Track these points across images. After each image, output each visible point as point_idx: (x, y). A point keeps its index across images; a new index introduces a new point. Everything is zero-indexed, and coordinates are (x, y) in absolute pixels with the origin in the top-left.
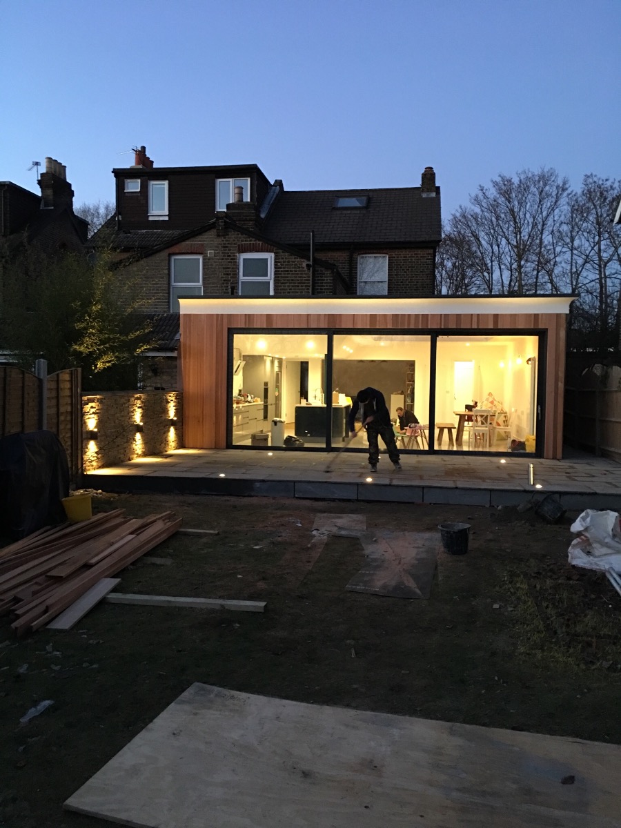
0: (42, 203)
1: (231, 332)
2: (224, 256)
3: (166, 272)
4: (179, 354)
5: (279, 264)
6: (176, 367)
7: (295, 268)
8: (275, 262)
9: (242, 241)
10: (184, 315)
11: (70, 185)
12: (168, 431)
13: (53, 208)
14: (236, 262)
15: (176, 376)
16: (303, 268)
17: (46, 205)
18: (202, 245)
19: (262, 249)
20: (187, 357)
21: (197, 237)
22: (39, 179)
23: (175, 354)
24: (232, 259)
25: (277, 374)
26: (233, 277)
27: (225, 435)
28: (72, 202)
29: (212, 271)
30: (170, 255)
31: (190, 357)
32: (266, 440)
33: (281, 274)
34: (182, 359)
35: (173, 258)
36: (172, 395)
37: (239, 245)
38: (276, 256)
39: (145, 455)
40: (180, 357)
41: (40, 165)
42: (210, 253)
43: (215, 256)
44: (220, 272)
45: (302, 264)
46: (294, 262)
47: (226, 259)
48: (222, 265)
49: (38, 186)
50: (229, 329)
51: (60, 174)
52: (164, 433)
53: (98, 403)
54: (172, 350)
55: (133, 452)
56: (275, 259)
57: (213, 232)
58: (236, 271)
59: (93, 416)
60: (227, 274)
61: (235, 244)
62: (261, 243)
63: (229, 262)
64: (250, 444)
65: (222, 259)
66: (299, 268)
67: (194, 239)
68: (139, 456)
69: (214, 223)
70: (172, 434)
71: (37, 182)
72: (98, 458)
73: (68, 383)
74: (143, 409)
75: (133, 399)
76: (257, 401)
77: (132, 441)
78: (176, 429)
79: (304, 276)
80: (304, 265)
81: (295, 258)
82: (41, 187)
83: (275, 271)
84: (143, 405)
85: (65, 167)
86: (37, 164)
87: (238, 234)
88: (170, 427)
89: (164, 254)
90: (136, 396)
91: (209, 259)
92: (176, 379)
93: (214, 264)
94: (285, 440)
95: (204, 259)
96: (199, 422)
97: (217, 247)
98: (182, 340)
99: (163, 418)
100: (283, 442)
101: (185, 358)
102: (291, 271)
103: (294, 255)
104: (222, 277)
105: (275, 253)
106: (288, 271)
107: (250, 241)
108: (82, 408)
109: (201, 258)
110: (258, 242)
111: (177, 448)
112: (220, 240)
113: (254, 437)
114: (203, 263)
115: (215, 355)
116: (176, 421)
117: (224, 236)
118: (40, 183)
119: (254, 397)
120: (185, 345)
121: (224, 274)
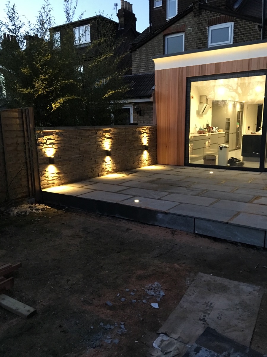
0: (119, 26)
1: (189, 80)
2: (198, 30)
3: (162, 48)
4: (154, 99)
5: (237, 30)
6: (152, 109)
7: (249, 30)
8: (234, 28)
9: (211, 17)
10: (157, 71)
11: (134, 15)
12: (142, 153)
13: (124, 28)
14: (206, 33)
15: (152, 115)
16: (256, 30)
17: (121, 27)
18: (185, 25)
19: (225, 20)
20: (159, 101)
21: (181, 20)
22: (118, 13)
23: (151, 100)
24: (203, 32)
25: (239, 113)
26: (204, 45)
27: (183, 157)
28: (135, 24)
29: (190, 43)
30: (165, 36)
31: (161, 102)
32: (214, 160)
33: (238, 37)
34: (156, 104)
35: (167, 37)
36: (145, 128)
37: (209, 20)
38: (235, 24)
39: (115, 171)
40: (155, 102)
41: (118, 5)
42: (188, 29)
43: (192, 32)
44: (195, 42)
45: (255, 27)
46: (249, 26)
47: (200, 32)
48: (197, 37)
49: (117, 17)
50: (187, 78)
51: (129, 9)
52: (138, 155)
53: (56, 136)
54: (149, 97)
55: (103, 170)
56: (234, 26)
57: (192, 14)
58: (206, 40)
59: (51, 146)
60: (200, 43)
61: (206, 20)
62: (224, 15)
63: (201, 34)
64: (203, 163)
65: (197, 33)
66: (253, 30)
67: (179, 22)
68: (109, 172)
69: (192, 7)
70: (145, 155)
71: (116, 15)
72: (59, 177)
73: (18, 120)
74: (112, 139)
75: (101, 132)
76: (220, 131)
77: (102, 162)
78: (149, 152)
79: (256, 36)
80: (256, 27)
81: (249, 23)
82: (118, 18)
83: (234, 36)
84: (113, 136)
85: (132, 5)
86: (116, 5)
87: (209, 12)
88: (143, 151)
89: (160, 36)
90: (105, 130)
91: (188, 35)
92: (152, 117)
93: (192, 37)
94: (229, 161)
95: (185, 35)
96: (167, 147)
97: (194, 25)
98: (156, 89)
99: (136, 145)
100: (226, 161)
101: (158, 102)
102: (246, 34)
103: (249, 21)
104: (197, 46)
105: (234, 22)
106: (243, 34)
107: (217, 16)
108: (36, 140)
109: (183, 34)
110: (222, 16)
111: (151, 165)
112: (196, 19)
113: (205, 158)
114: (185, 37)
115: (177, 99)
116: (148, 146)
117: (199, 16)
118: (118, 15)
119: (219, 129)
120: (158, 93)
121: (198, 44)
